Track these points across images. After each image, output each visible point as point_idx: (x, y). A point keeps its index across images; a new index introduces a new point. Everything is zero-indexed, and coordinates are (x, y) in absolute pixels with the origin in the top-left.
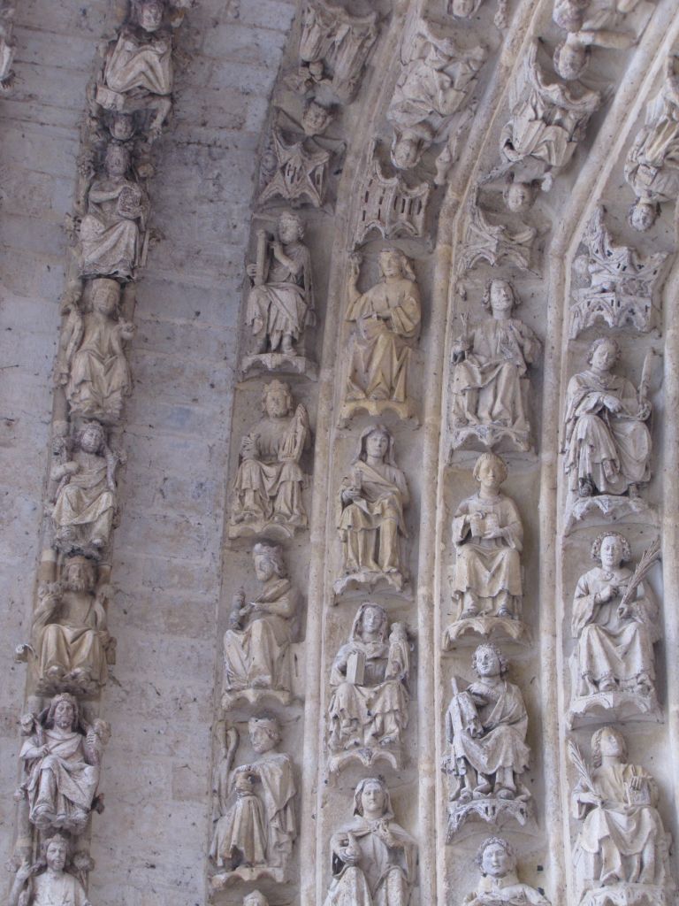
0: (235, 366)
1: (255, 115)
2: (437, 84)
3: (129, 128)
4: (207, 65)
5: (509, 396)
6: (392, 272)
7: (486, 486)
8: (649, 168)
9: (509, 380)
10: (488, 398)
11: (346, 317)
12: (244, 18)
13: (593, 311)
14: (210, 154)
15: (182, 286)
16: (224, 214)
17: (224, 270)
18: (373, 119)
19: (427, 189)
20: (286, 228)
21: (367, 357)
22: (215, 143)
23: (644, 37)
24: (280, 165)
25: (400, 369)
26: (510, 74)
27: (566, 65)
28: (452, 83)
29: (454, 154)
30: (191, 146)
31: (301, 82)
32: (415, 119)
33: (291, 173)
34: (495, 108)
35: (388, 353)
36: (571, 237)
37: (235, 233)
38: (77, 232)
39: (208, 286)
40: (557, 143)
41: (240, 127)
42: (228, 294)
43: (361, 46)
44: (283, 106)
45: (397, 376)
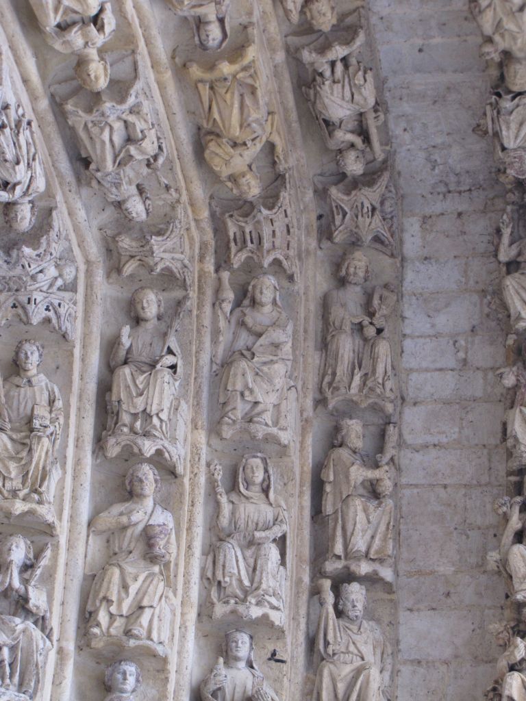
1: (413, 236)
2: (256, 389)
4: (471, 282)
5: (98, 146)
6: (244, 180)
7: (93, 60)
8: (41, 425)
9: (104, 160)
10: (118, 139)
11: (276, 117)
12: (448, 342)
13: (45, 251)
14: (446, 185)
15: (443, 71)
16: (418, 139)
17: (405, 91)
18: (303, 298)
19: (235, 262)
20: (356, 161)
21: (246, 111)
22: (444, 196)
23: (85, 537)
24: (377, 212)
25: (210, 108)
26: (192, 422)
27: (146, 478)
28: (242, 394)
29: (219, 312)
30: (468, 188)
31: (379, 310)
32: (266, 338)
33: (365, 210)
34: (195, 378)
35: (227, 123)
36: (87, 289)
37: (403, 125)
40: (130, 396)
41: (425, 219)
42: (395, 72)
43: (334, 374)
44: (390, 260)
45: (211, 102)
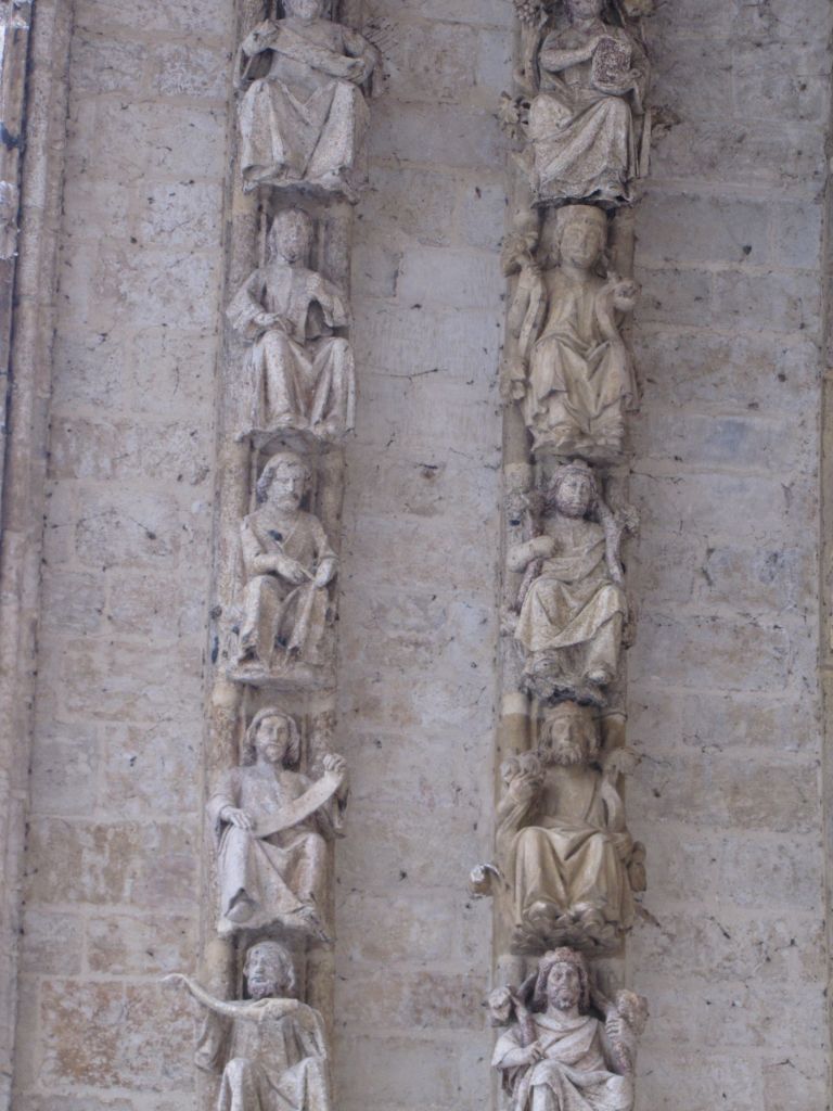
0: (820, 339)
38: (524, 125)
39: (761, 200)
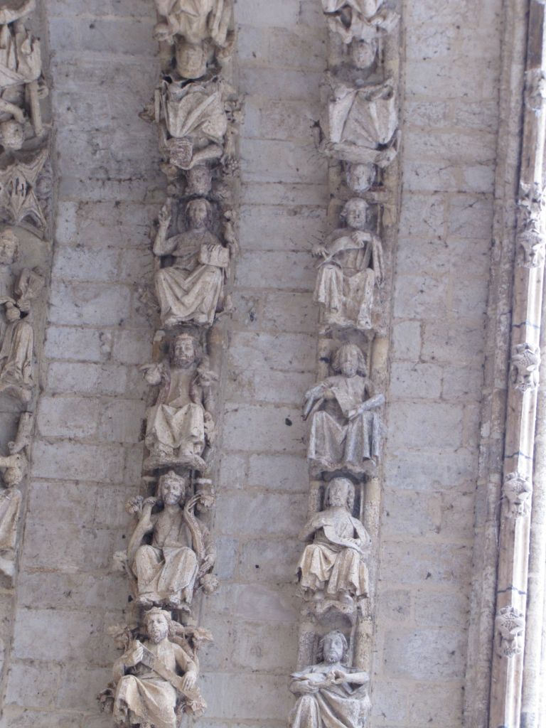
1: (67, 221)
3: (192, 213)
4: (123, 275)
12: (94, 334)
14: (107, 171)
15: (113, 50)
16: (82, 120)
17: (72, 68)
20: (15, 134)
22: (103, 183)
24: (32, 191)
30: (128, 177)
31: (26, 292)
33: (20, 187)
37: (67, 103)
39: (87, 52)
41: (81, 205)
42: (63, 47)
44: (41, 243)
